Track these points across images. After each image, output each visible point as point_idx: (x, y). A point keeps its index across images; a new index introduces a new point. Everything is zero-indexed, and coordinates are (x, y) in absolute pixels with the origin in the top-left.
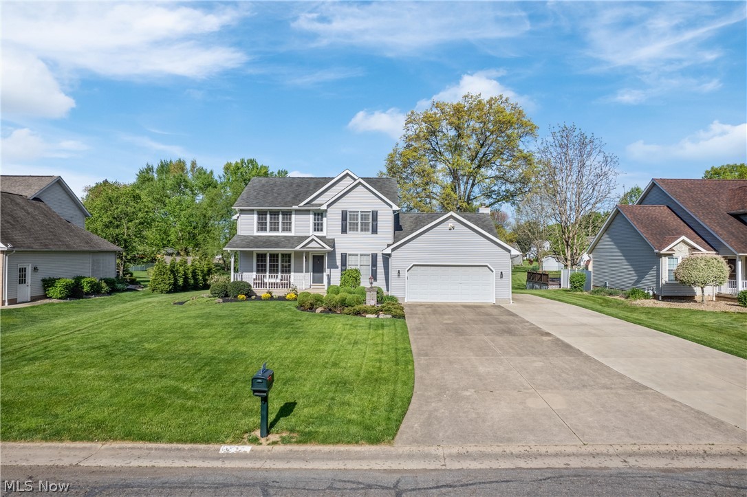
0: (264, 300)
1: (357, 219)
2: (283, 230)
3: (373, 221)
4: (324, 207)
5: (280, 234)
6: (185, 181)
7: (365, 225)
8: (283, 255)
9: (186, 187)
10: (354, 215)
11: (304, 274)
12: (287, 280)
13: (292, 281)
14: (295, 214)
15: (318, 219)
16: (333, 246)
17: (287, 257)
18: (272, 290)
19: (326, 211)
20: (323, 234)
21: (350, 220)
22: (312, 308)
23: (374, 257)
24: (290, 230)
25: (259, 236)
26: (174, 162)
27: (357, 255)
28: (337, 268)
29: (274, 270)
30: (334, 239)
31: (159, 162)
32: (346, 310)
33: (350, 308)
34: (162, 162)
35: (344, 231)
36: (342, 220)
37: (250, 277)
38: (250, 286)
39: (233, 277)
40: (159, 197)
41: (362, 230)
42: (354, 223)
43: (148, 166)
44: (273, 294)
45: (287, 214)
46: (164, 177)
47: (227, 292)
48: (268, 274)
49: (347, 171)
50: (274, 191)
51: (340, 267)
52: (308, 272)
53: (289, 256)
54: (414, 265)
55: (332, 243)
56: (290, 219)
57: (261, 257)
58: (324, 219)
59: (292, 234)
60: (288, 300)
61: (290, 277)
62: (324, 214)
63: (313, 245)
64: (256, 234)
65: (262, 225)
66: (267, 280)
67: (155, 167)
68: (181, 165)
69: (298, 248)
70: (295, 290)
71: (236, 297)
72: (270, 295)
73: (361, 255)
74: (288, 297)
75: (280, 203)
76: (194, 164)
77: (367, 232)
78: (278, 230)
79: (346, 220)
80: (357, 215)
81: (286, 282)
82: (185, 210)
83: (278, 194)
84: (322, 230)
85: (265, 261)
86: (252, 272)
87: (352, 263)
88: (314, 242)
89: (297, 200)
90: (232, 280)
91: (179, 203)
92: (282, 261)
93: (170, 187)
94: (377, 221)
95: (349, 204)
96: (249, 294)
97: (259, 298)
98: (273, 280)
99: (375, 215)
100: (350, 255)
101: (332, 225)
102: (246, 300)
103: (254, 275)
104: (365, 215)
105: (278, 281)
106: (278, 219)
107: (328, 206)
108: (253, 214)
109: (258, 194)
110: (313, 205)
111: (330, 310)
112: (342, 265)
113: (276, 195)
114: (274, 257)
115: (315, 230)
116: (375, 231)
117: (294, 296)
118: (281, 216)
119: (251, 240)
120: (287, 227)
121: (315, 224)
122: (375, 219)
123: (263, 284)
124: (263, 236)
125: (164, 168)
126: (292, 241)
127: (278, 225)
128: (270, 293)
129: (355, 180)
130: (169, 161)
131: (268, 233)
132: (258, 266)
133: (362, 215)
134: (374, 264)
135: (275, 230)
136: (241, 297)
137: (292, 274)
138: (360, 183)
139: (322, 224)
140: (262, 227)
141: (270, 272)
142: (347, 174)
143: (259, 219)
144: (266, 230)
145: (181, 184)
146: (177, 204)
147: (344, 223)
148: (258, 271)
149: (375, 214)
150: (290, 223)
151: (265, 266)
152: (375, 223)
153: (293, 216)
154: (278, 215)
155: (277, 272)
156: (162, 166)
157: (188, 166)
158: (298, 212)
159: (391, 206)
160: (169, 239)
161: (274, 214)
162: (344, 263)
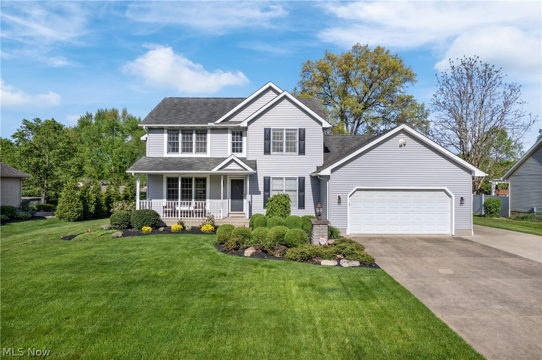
0: (175, 233)
1: (282, 138)
2: (197, 151)
3: (300, 140)
4: (244, 124)
5: (194, 155)
6: (117, 125)
7: (291, 145)
8: (197, 180)
9: (118, 130)
10: (278, 133)
11: (221, 201)
12: (202, 208)
13: (208, 208)
14: (211, 133)
15: (237, 138)
16: (255, 169)
17: (201, 181)
18: (185, 219)
19: (246, 128)
20: (243, 155)
21: (274, 139)
22: (238, 249)
23: (302, 181)
24: (205, 151)
25: (170, 158)
26: (108, 110)
27: (282, 179)
28: (259, 193)
29: (187, 196)
30: (255, 161)
31: (97, 111)
32: (290, 252)
33: (294, 249)
34: (99, 110)
35: (267, 151)
36: (265, 139)
37: (159, 205)
38: (158, 215)
39: (138, 204)
40: (95, 137)
41: (287, 150)
42: (278, 143)
43: (88, 114)
44: (186, 225)
45: (202, 132)
46: (100, 122)
47: (130, 223)
48: (179, 201)
49: (270, 84)
50: (188, 110)
51: (262, 192)
52: (226, 199)
53: (204, 180)
54: (358, 190)
55: (253, 164)
56: (205, 139)
57: (172, 181)
58: (244, 139)
59: (208, 155)
60: (203, 233)
61: (205, 204)
62: (244, 133)
63: (233, 166)
64: (166, 155)
65: (174, 146)
66: (178, 208)
67: (94, 115)
68: (114, 113)
69: (215, 170)
70: (211, 220)
71: (140, 229)
72: (181, 227)
73: (287, 179)
74: (204, 229)
75: (193, 120)
76: (125, 113)
77: (293, 153)
78: (191, 151)
79: (269, 139)
80: (282, 134)
81: (201, 210)
82: (117, 148)
83: (192, 112)
84: (241, 151)
85: (177, 186)
86: (162, 198)
87: (276, 188)
88: (233, 163)
89: (213, 117)
90: (138, 208)
91: (112, 142)
92: (196, 187)
93: (104, 129)
94: (304, 140)
95: (273, 121)
96: (157, 224)
97: (168, 230)
98: (186, 208)
99: (302, 134)
100: (274, 178)
101: (253, 144)
102: (152, 233)
103: (164, 202)
104: (291, 134)
105: (192, 208)
106: (191, 138)
107: (249, 123)
108: (163, 133)
109: (169, 112)
110: (231, 123)
111: (266, 252)
112: (265, 191)
113: (189, 113)
114: (187, 181)
115: (233, 151)
116: (302, 151)
117: (211, 228)
118: (194, 135)
119: (161, 162)
120: (202, 148)
121: (233, 145)
122: (302, 138)
123: (174, 213)
124: (175, 158)
125: (101, 115)
126: (207, 163)
127: (192, 146)
128: (182, 223)
129: (278, 94)
130: (104, 109)
131: (180, 155)
132: (169, 192)
133: (287, 134)
134: (302, 189)
135: (187, 151)
136: (146, 229)
137: (208, 200)
138: (285, 97)
139: (241, 144)
140: (173, 147)
141: (183, 198)
142: (270, 88)
143: (169, 138)
144: (177, 151)
145: (114, 128)
146: (110, 143)
147: (267, 143)
148: (169, 198)
149: (302, 132)
150: (205, 143)
151: (177, 191)
152: (302, 143)
153: (209, 136)
154: (192, 134)
155: (191, 198)
156: (99, 114)
157: (120, 114)
158: (215, 130)
159: (321, 123)
160: (103, 172)
161: (187, 132)
162: (267, 188)
